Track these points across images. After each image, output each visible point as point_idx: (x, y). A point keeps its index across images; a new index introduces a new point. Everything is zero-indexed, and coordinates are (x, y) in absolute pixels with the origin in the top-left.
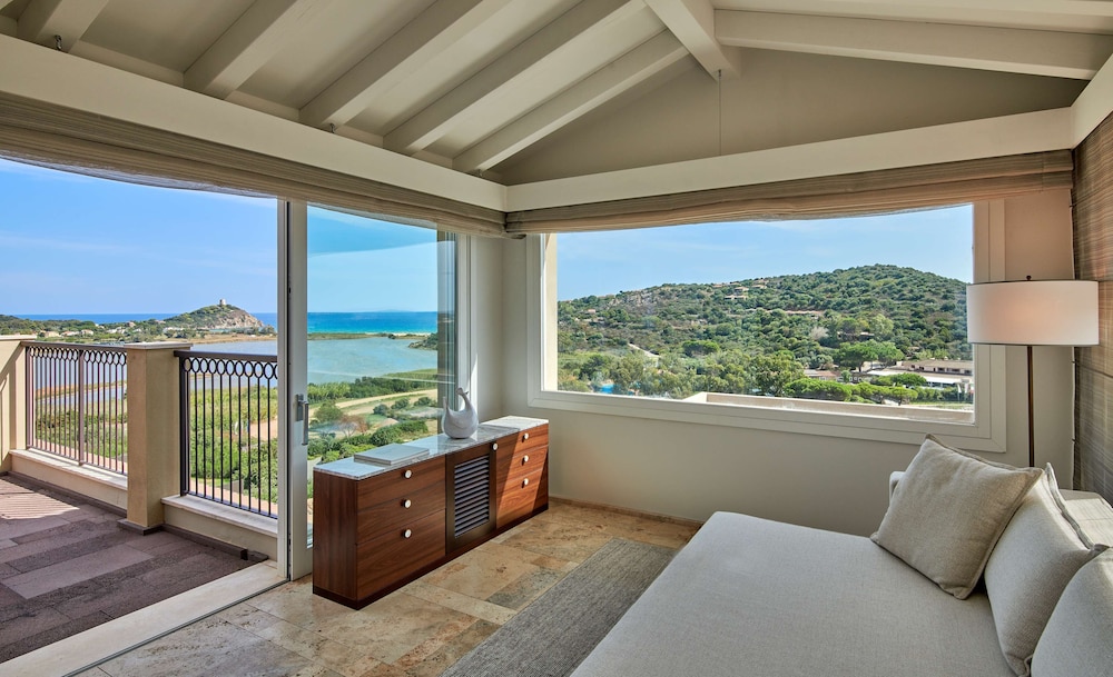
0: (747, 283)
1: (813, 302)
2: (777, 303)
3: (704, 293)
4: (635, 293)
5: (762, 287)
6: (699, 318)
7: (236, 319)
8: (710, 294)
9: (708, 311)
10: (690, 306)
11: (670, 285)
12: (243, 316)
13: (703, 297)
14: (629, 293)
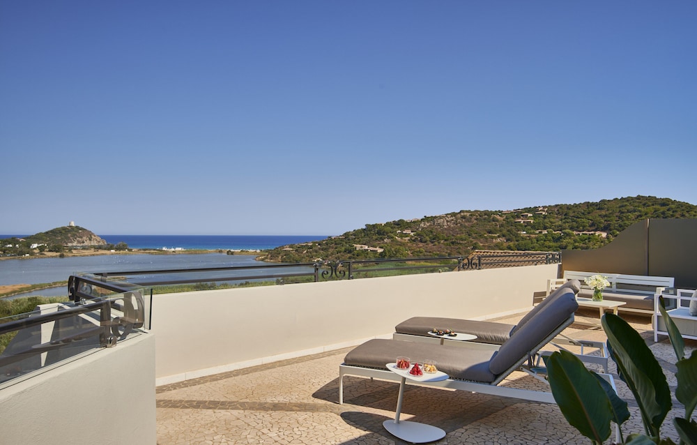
0: (529, 210)
1: (593, 225)
2: (560, 226)
3: (498, 217)
4: (440, 217)
5: (544, 213)
6: (499, 237)
7: (84, 238)
8: (502, 219)
9: (505, 232)
10: (488, 228)
11: (467, 211)
12: (90, 235)
13: (497, 221)
14: (436, 217)
